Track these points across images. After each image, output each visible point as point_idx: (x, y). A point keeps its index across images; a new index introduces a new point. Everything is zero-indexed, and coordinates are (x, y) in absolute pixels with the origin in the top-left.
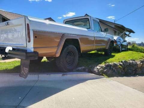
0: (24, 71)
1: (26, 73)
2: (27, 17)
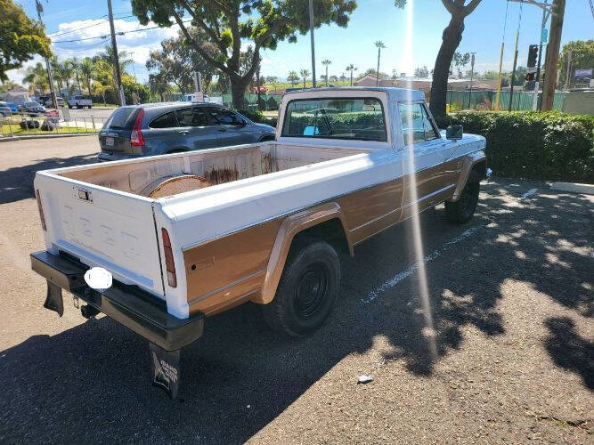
0: (164, 371)
1: (171, 380)
2: (160, 205)
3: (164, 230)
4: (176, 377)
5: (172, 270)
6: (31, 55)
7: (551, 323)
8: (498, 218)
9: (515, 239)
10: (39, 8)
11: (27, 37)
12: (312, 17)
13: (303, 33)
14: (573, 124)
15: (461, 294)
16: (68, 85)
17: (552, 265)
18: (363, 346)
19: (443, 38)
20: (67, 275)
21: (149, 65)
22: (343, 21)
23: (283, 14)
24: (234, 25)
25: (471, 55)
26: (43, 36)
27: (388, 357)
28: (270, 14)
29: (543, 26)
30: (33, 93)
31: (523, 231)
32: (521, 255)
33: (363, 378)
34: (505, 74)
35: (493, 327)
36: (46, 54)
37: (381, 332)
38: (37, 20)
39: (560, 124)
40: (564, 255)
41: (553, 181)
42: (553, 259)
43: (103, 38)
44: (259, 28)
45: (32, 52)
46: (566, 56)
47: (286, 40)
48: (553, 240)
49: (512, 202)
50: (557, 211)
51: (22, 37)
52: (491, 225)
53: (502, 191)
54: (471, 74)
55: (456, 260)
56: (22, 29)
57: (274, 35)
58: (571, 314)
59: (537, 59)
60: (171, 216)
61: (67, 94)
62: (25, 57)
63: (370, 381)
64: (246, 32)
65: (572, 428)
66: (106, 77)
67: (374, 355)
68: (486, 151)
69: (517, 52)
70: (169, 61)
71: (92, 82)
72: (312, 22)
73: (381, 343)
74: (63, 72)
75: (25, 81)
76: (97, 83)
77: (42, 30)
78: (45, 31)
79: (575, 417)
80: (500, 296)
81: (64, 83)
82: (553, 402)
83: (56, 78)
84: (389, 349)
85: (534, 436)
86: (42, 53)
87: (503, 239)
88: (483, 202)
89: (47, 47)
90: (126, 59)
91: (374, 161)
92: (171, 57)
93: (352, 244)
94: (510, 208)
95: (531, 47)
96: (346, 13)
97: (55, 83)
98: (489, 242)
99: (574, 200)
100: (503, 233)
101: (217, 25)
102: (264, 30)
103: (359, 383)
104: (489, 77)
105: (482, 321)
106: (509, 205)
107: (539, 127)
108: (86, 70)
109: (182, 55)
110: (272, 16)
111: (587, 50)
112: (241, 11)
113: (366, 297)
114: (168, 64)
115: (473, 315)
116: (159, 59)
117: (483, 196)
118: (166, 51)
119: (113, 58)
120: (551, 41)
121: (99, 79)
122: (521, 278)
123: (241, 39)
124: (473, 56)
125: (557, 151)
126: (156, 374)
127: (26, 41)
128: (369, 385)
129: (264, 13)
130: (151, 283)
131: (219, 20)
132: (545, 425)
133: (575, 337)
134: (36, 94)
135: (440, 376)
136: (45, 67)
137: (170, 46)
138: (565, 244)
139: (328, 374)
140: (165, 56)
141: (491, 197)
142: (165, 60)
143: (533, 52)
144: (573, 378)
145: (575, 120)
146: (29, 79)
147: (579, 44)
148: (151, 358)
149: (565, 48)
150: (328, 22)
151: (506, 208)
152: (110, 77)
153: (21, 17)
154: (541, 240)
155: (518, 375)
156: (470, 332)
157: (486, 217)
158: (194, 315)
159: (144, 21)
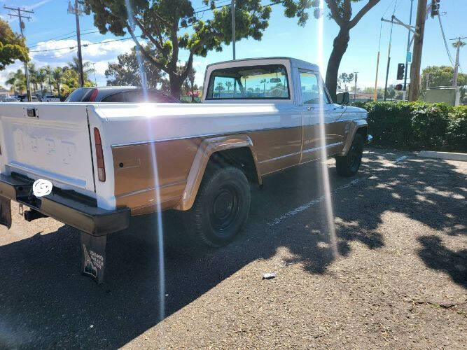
0: (92, 260)
1: (98, 268)
2: (93, 108)
3: (96, 129)
4: (102, 264)
5: (101, 165)
6: (13, 60)
7: (422, 240)
8: (377, 173)
9: (392, 186)
10: (22, 25)
11: (10, 45)
12: (234, 31)
13: (227, 43)
14: (433, 108)
15: (349, 220)
16: (42, 87)
17: (421, 203)
18: (268, 253)
19: (334, 46)
20: (14, 186)
21: (107, 73)
22: (258, 36)
23: (212, 30)
24: (174, 38)
25: (354, 74)
26: (23, 46)
27: (288, 261)
28: (202, 29)
29: (408, 50)
30: (13, 93)
31: (398, 182)
32: (396, 196)
33: (266, 275)
34: (380, 90)
35: (375, 242)
36: (24, 59)
37: (283, 244)
38: (19, 33)
39: (423, 109)
40: (430, 196)
41: (419, 151)
42: (422, 198)
43: (71, 48)
44: (194, 40)
45: (14, 57)
46: (425, 77)
47: (214, 50)
48: (422, 187)
49: (388, 164)
50: (423, 170)
51: (6, 46)
52: (372, 178)
53: (380, 157)
54: (355, 89)
55: (345, 199)
56: (6, 39)
57: (205, 46)
58: (439, 234)
59: (404, 74)
60: (102, 116)
61: (40, 94)
62: (8, 62)
63: (274, 277)
64: (183, 43)
65: (444, 310)
66: (73, 83)
67: (277, 261)
68: (368, 120)
69: (389, 58)
70: (123, 70)
71: (61, 86)
72: (234, 36)
73: (283, 252)
74: (38, 77)
75: (7, 83)
76: (66, 86)
77: (23, 41)
78: (25, 43)
79: (445, 302)
80: (381, 222)
81: (39, 86)
82: (427, 292)
83: (33, 81)
84: (290, 256)
85: (412, 316)
86: (22, 59)
87: (381, 186)
88: (365, 163)
89: (26, 54)
90: (89, 68)
91: (278, 109)
92: (125, 68)
93: (260, 175)
94: (387, 167)
95: (400, 65)
96: (260, 30)
97: (32, 86)
98: (371, 188)
99: (436, 163)
100: (381, 182)
101: (161, 38)
102: (197, 42)
103: (264, 278)
104: (369, 91)
105: (367, 238)
106: (385, 165)
107: (407, 110)
108: (57, 76)
109: (133, 67)
110: (203, 32)
111: (441, 73)
112: (179, 26)
113: (271, 221)
114: (122, 73)
115: (359, 234)
116: (115, 69)
117: (365, 160)
118: (122, 63)
119: (79, 67)
120: (413, 62)
121: (67, 84)
122: (397, 210)
123: (179, 48)
124: (356, 75)
125: (422, 128)
126: (86, 265)
127: (9, 49)
128: (272, 280)
129: (197, 29)
130: (84, 183)
131: (163, 35)
132: (420, 308)
133: (443, 248)
134: (16, 93)
135: (332, 274)
136: (23, 72)
137: (124, 59)
138: (431, 190)
139: (238, 273)
140: (120, 67)
141: (371, 161)
142: (120, 70)
143: (401, 69)
144: (442, 276)
145: (435, 106)
146: (11, 81)
147: (434, 69)
148: (81, 250)
149: (424, 71)
150: (246, 37)
151: (383, 167)
152: (76, 83)
153: (7, 30)
154: (411, 187)
155: (398, 273)
156: (356, 245)
157: (367, 173)
158: (121, 209)
159: (103, 31)
